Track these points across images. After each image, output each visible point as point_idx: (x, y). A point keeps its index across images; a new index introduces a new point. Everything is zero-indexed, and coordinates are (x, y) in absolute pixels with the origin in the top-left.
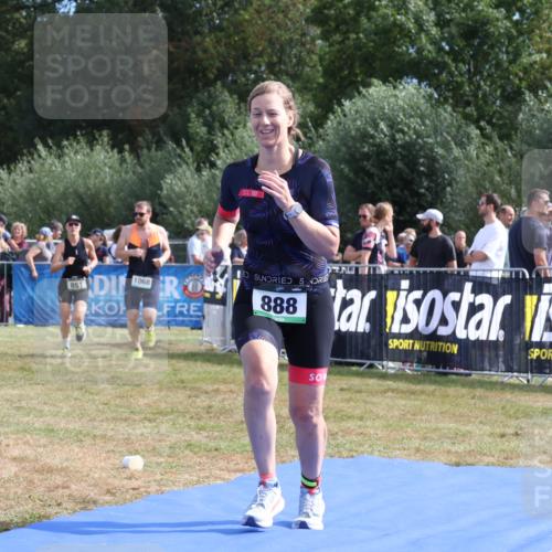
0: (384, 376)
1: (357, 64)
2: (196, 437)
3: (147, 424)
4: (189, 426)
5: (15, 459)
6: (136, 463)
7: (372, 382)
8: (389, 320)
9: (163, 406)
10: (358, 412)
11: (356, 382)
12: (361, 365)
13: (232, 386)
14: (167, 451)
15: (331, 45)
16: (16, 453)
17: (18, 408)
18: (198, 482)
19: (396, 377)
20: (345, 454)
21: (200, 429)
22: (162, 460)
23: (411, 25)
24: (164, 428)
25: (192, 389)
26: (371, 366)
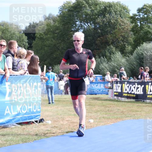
0: (146, 103)
2: (105, 116)
3: (95, 113)
4: (104, 114)
5: (67, 120)
6: (92, 121)
7: (144, 104)
8: (147, 91)
9: (99, 110)
10: (140, 110)
11: (140, 104)
12: (141, 101)
13: (114, 106)
14: (99, 118)
15: (135, 36)
16: (67, 119)
17: (69, 111)
18: (105, 125)
19: (149, 103)
21: (106, 114)
22: (97, 120)
24: (99, 114)
25: (105, 106)
26: (144, 101)
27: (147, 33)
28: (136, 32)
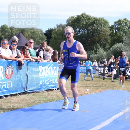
1: (115, 41)
6: (88, 90)
10: (115, 84)
15: (112, 38)
20: (114, 90)
22: (91, 90)
23: (122, 36)
26: (117, 79)
27: (119, 37)
28: (113, 36)
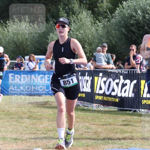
8: (142, 92)
11: (129, 117)
12: (131, 111)
20: (124, 147)
26: (135, 111)
